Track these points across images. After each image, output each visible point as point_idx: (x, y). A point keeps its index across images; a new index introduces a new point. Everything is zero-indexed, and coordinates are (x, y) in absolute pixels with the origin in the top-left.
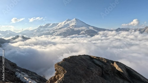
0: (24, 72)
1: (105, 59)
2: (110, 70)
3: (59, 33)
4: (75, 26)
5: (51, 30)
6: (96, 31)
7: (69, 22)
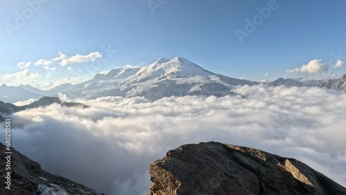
0: (57, 184)
1: (262, 152)
2: (278, 181)
3: (140, 90)
4: (179, 75)
5: (123, 84)
6: (227, 85)
7: (163, 65)
